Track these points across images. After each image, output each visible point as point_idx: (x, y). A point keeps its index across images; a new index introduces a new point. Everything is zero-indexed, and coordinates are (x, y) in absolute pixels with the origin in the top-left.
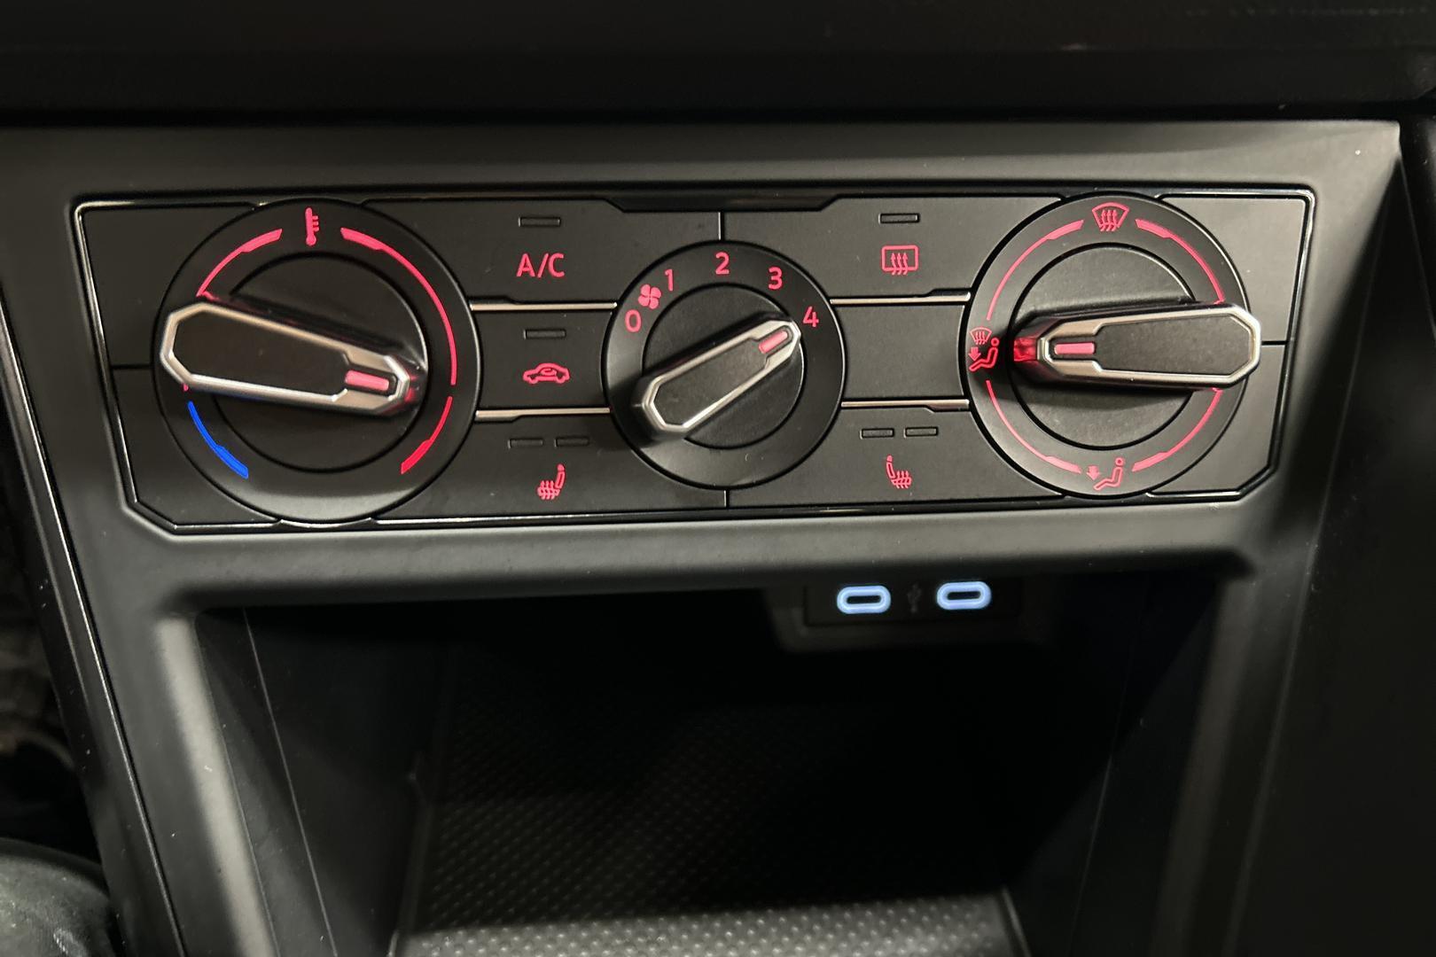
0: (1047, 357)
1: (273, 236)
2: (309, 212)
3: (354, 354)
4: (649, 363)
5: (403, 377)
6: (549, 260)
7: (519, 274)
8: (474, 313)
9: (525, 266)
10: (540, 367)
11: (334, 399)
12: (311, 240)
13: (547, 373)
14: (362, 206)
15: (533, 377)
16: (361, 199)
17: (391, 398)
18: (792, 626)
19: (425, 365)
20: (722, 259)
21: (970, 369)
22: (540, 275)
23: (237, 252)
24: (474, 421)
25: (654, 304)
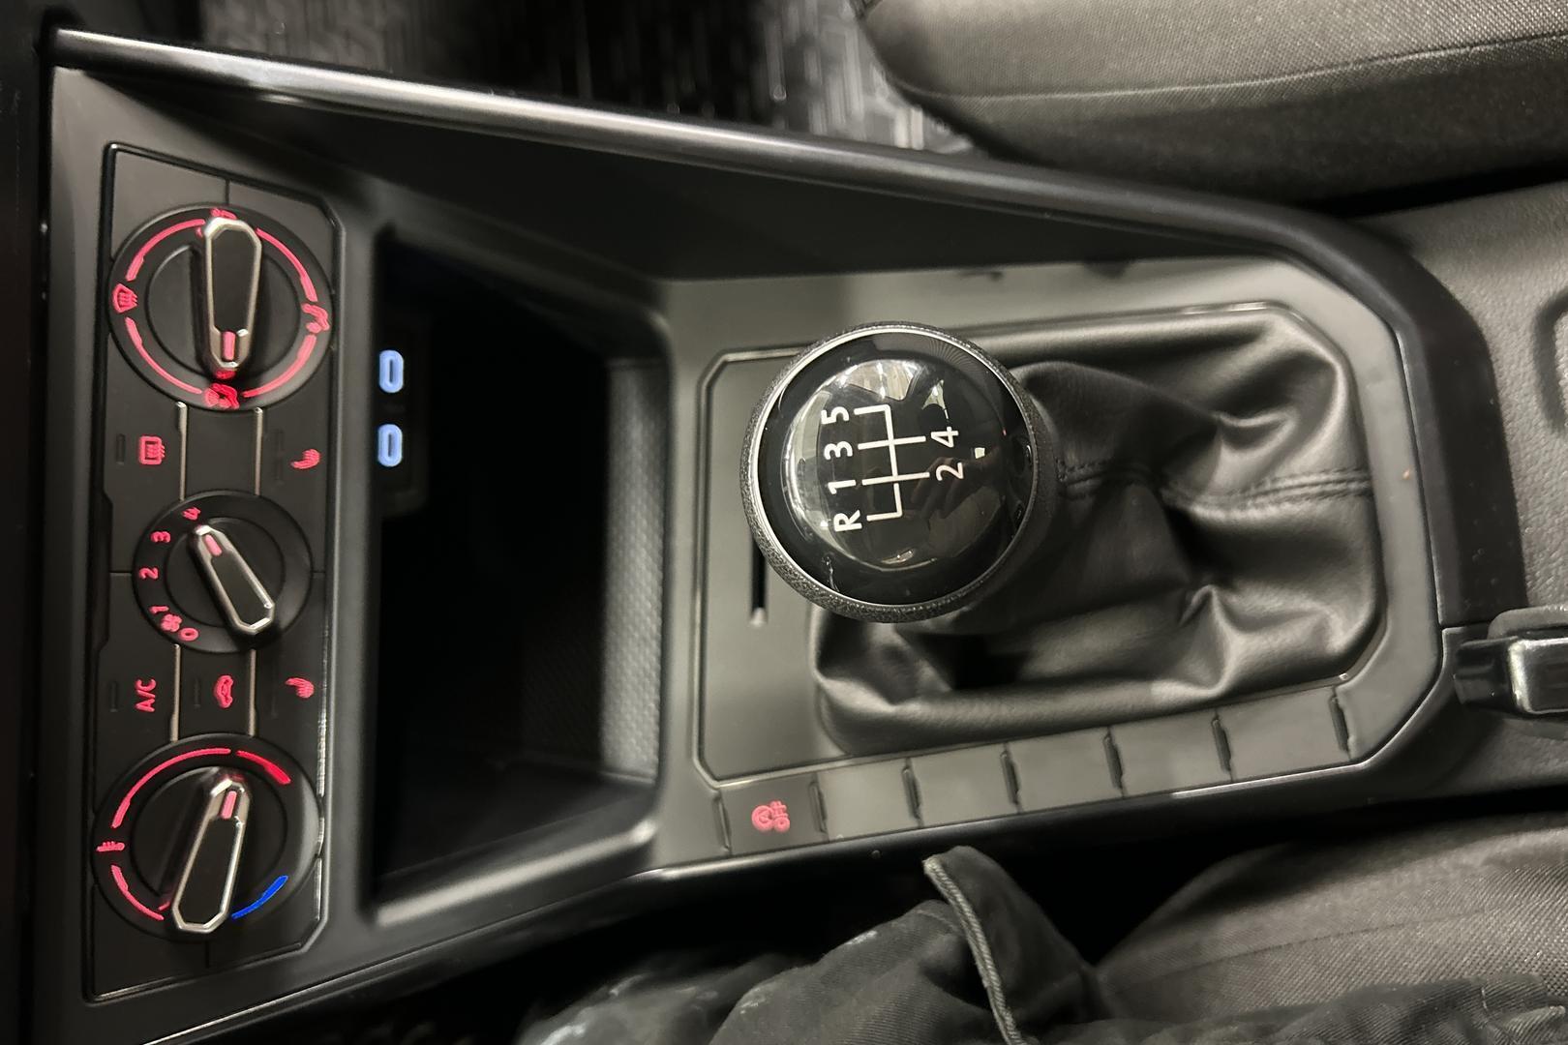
0: (235, 365)
1: (116, 871)
2: (99, 849)
3: (210, 814)
4: (221, 623)
5: (227, 783)
6: (141, 689)
7: (153, 710)
8: (180, 738)
9: (146, 706)
10: (220, 694)
11: (241, 825)
12: (121, 846)
13: (223, 690)
14: (96, 813)
15: (227, 699)
16: (91, 816)
17: (243, 790)
18: (409, 499)
19: (215, 770)
20: (146, 574)
21: (237, 406)
22: (154, 696)
23: (128, 894)
24: (257, 735)
25: (179, 620)
